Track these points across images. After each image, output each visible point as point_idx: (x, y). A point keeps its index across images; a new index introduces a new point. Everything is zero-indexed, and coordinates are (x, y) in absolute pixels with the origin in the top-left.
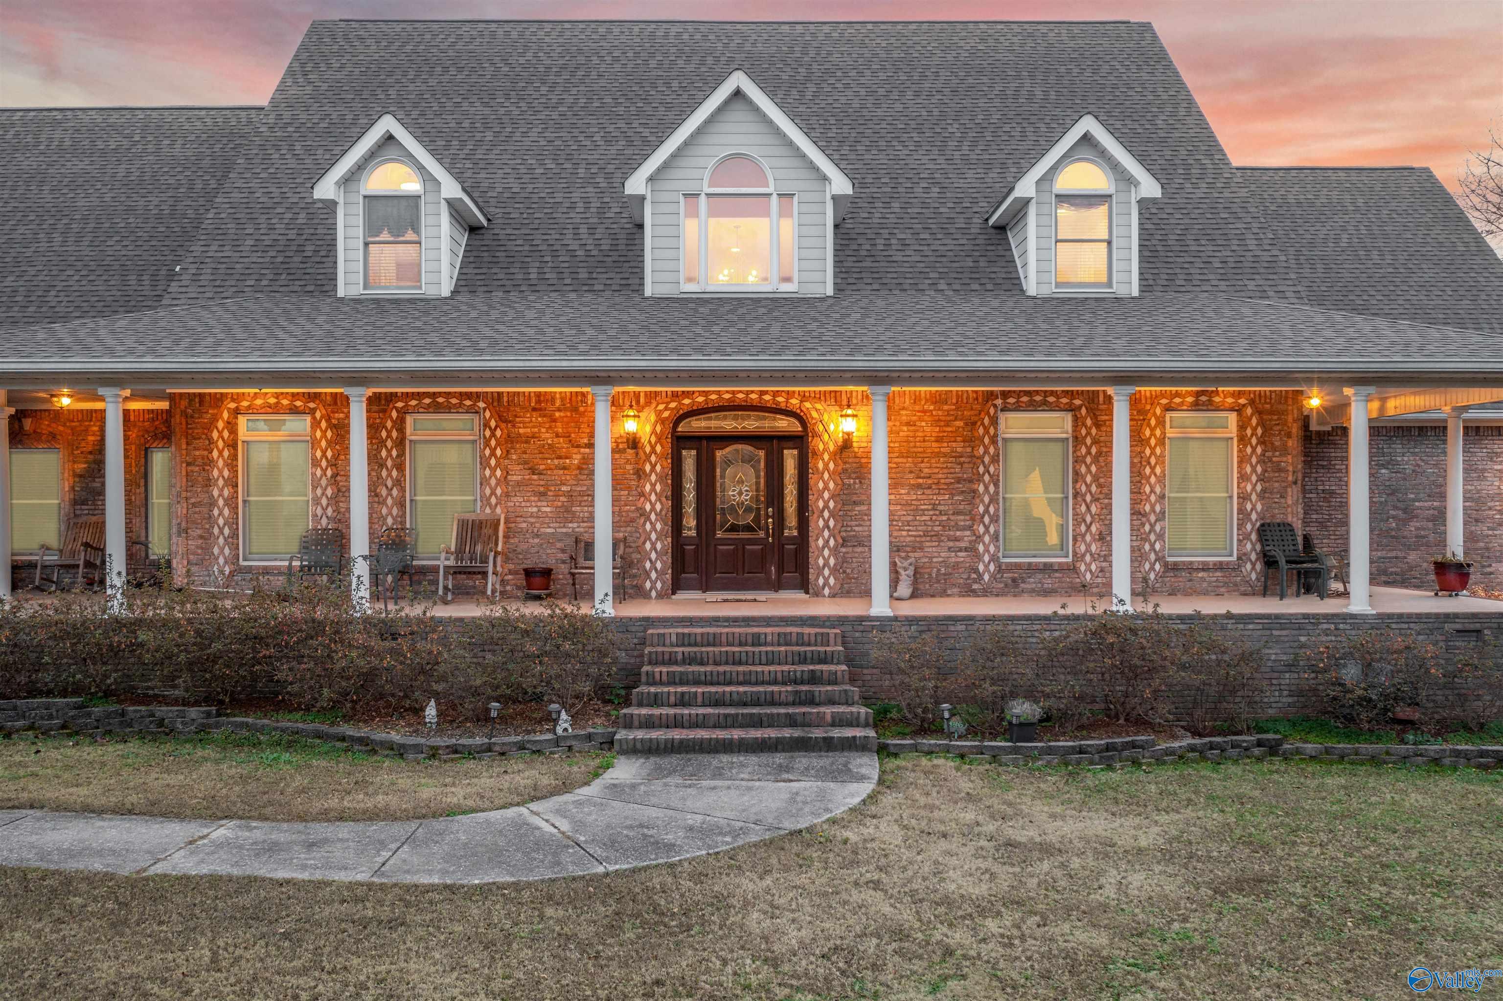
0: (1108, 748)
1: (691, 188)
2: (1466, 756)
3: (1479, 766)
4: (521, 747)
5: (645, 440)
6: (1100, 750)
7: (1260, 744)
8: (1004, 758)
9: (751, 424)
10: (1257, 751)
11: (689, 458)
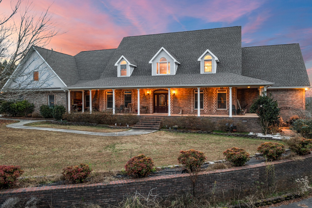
0: (184, 131)
1: (157, 62)
2: (234, 135)
3: (235, 136)
4: (123, 128)
5: (150, 94)
6: (182, 131)
7: (207, 132)
8: (171, 131)
9: (163, 92)
10: (206, 133)
11: (156, 96)
